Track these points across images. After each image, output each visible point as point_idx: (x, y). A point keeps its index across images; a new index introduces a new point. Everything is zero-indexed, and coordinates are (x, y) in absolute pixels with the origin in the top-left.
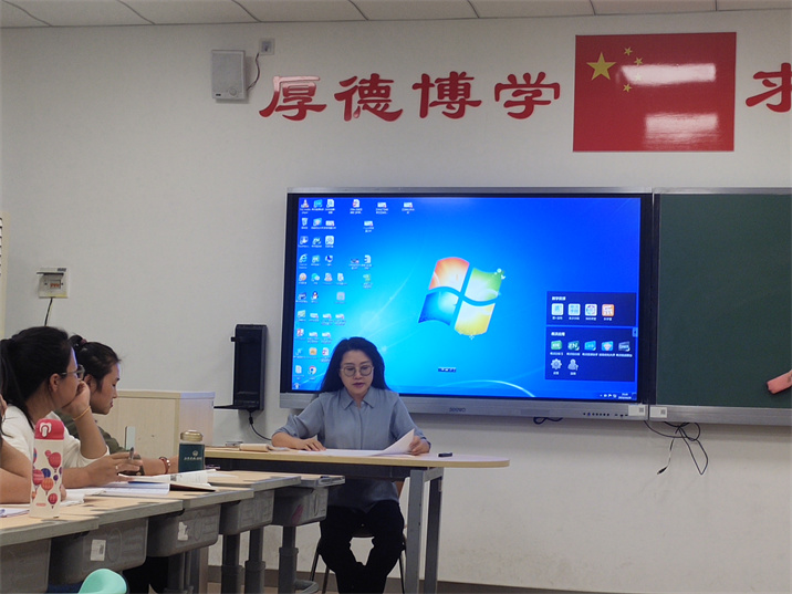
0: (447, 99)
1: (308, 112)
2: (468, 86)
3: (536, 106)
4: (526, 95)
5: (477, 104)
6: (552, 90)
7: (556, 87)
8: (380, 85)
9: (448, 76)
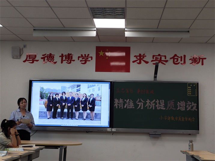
0: (67, 59)
1: (35, 61)
2: (72, 57)
3: (87, 62)
4: (85, 59)
5: (74, 61)
6: (91, 58)
7: (92, 57)
8: (52, 56)
9: (67, 54)
